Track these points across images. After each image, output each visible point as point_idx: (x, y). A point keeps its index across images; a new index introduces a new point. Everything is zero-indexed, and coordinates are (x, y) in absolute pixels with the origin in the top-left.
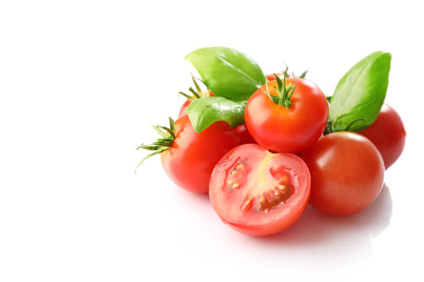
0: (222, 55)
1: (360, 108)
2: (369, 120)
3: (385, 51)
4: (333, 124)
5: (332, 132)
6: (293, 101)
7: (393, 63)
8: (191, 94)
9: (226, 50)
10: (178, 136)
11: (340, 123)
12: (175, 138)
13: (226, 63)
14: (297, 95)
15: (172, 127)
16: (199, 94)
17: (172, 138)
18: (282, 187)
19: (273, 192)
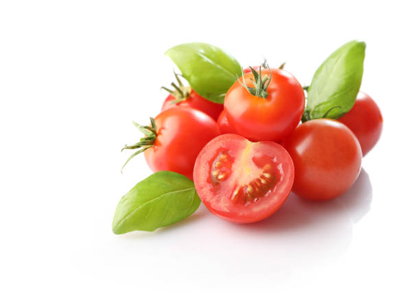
0: (202, 51)
1: (336, 96)
2: (346, 107)
3: (360, 40)
4: (311, 113)
5: (310, 119)
6: (269, 92)
7: (368, 51)
8: (173, 89)
9: (204, 46)
10: (160, 133)
11: (318, 112)
12: (157, 135)
13: (206, 59)
14: (273, 86)
15: (153, 124)
16: (181, 89)
17: (154, 135)
18: (267, 175)
19: (259, 181)
